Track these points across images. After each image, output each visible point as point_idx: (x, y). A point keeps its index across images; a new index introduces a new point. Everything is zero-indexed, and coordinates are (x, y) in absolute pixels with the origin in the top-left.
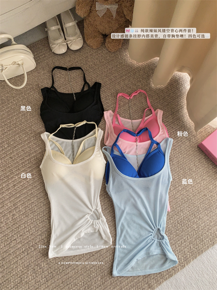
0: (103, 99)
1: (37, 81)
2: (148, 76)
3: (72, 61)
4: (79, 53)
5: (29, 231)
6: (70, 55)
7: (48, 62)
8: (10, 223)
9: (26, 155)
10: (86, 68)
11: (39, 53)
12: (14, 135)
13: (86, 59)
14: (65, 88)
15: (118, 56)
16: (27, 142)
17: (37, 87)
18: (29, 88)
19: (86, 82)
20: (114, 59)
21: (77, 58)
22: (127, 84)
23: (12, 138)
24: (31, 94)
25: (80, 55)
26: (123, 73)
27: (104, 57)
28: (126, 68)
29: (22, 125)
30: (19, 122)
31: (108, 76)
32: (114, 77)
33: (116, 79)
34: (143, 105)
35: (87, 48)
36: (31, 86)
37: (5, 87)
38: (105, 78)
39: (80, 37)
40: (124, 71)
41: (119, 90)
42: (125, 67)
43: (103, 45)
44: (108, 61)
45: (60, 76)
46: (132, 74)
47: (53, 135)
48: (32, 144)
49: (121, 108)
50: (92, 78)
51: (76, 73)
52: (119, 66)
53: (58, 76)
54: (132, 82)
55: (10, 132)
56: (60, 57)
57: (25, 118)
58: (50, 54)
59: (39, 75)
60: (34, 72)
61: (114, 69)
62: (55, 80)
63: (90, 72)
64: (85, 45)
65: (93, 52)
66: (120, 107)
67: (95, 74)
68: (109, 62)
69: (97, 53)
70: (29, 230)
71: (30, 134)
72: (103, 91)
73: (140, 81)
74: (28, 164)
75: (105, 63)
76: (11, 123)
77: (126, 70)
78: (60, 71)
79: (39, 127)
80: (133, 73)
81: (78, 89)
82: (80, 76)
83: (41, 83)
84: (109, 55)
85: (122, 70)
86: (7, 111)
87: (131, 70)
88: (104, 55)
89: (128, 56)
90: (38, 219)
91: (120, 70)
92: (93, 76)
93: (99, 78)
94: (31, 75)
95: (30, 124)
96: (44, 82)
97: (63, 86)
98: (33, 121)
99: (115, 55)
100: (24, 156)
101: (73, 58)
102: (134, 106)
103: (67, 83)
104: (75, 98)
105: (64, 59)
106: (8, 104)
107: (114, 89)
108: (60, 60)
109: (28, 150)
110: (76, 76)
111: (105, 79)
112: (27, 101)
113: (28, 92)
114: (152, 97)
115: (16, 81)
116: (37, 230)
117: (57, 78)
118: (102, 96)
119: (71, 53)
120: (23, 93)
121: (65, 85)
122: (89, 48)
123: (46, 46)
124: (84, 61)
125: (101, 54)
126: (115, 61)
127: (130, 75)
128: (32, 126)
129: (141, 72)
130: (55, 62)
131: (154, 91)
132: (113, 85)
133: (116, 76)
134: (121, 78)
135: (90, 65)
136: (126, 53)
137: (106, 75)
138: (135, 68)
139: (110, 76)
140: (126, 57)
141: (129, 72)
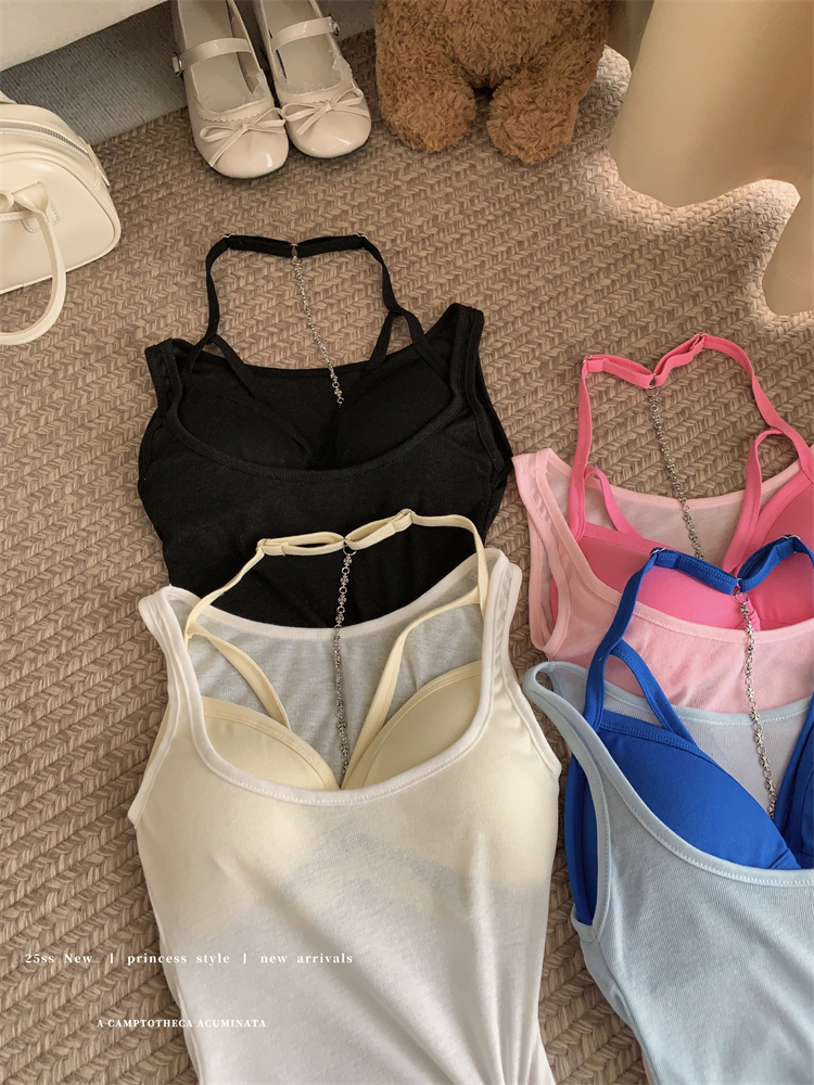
0: (501, 390)
1: (126, 312)
2: (733, 273)
3: (316, 211)
4: (351, 174)
6: (304, 186)
7: (187, 219)
9: (42, 738)
10: (394, 241)
11: (141, 180)
13: (387, 199)
14: (282, 345)
15: (557, 185)
16: (52, 654)
17: (123, 342)
18: (80, 351)
19: (394, 311)
20: (538, 197)
21: (344, 197)
22: (624, 312)
24: (88, 380)
25: (357, 182)
26: (595, 261)
27: (485, 191)
28: (606, 234)
29: (29, 554)
30: (14, 535)
31: (515, 278)
32: (550, 281)
33: (561, 289)
34: (733, 419)
35: (390, 151)
36: (90, 341)
38: (498, 286)
39: (355, 96)
40: (600, 249)
41: (581, 343)
42: (599, 231)
43: (474, 138)
44: (507, 209)
45: (252, 284)
46: (641, 261)
47: (213, 604)
48: (85, 662)
49: (610, 439)
50: (430, 291)
51: (339, 268)
52: (568, 230)
53: (242, 283)
54: (651, 303)
56: (250, 195)
57: (49, 511)
58: (199, 180)
59: (136, 282)
60: (107, 268)
61: (544, 244)
62: (227, 305)
63: (414, 263)
64: (380, 138)
65: (423, 171)
66: (601, 432)
67: (443, 271)
68: (514, 209)
69: (446, 171)
71: (73, 605)
72: (492, 354)
73: (695, 297)
74: (53, 796)
75: (492, 218)
77: (607, 247)
78: (254, 259)
79: (128, 558)
80: (650, 257)
81: (353, 348)
82: (360, 283)
83: (147, 322)
84: (511, 179)
85: (587, 246)
87: (636, 247)
88: (481, 183)
89: (614, 178)
91: (578, 248)
92: (431, 278)
93: (463, 288)
94: (91, 286)
95: (74, 546)
96: (165, 317)
97: (272, 334)
98: (98, 528)
99: (540, 179)
100: (28, 746)
101: (319, 198)
102: (680, 424)
103: (291, 320)
104: (338, 392)
105: (270, 206)
107: (557, 341)
108: (248, 211)
109: (56, 705)
110: (338, 281)
111: (498, 291)
112: (66, 415)
113: (71, 371)
114: (777, 373)
117: (234, 295)
118: (492, 378)
119: (308, 177)
120: (41, 379)
121: (282, 330)
122: (401, 150)
123: (176, 149)
124: (379, 212)
125: (467, 176)
126: (546, 207)
127: (634, 266)
128: (90, 554)
129: (690, 251)
130: (224, 219)
131: (783, 345)
132: (548, 322)
133: (561, 276)
134: (587, 284)
135: (411, 231)
136: (600, 170)
137: (504, 271)
138: (657, 236)
139: (528, 276)
140: (599, 189)
141: (625, 256)
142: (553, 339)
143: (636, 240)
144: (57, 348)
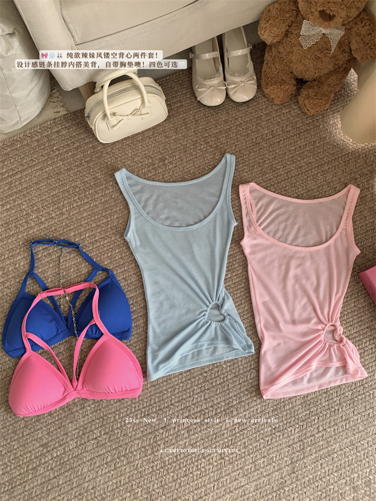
1: (163, 152)
2: (372, 172)
3: (231, 121)
5: (122, 429)
6: (228, 110)
7: (186, 117)
8: (89, 408)
10: (256, 138)
12: (111, 248)
13: (257, 120)
15: (319, 125)
18: (147, 164)
20: (311, 129)
21: (242, 117)
22: (330, 181)
23: (108, 253)
24: (149, 175)
25: (247, 111)
26: (325, 159)
27: (292, 123)
28: (331, 149)
31: (296, 161)
32: (307, 164)
33: (310, 168)
36: (150, 161)
37: (104, 155)
38: (289, 163)
39: (253, 79)
40: (328, 154)
42: (329, 147)
43: (293, 99)
44: (298, 132)
45: (206, 148)
46: (341, 162)
50: (265, 161)
51: (236, 146)
52: (318, 145)
55: (105, 242)
56: (209, 111)
58: (192, 102)
59: (167, 140)
60: (157, 133)
61: (308, 149)
63: (261, 149)
64: (259, 93)
65: (272, 110)
67: (271, 154)
68: (301, 132)
69: (280, 112)
70: (122, 426)
75: (292, 135)
76: (108, 224)
80: (344, 160)
83: (169, 157)
84: (302, 119)
85: (323, 152)
86: (103, 201)
87: (340, 155)
88: (292, 119)
89: (339, 126)
90: (140, 410)
91: (320, 152)
92: (266, 156)
94: (152, 139)
96: (175, 156)
99: (313, 121)
101: (233, 116)
105: (216, 117)
106: (105, 188)
108: (207, 117)
111: (289, 165)
113: (144, 171)
115: (124, 147)
116: (135, 429)
117: (199, 151)
119: (230, 106)
122: (265, 100)
123: (185, 86)
124: (253, 125)
125: (287, 115)
126: (313, 134)
127: (338, 163)
129: (359, 161)
130: (199, 119)
132: (303, 180)
133: (311, 163)
134: (320, 167)
135: (263, 135)
136: (336, 120)
137: (292, 157)
138: (349, 153)
139: (300, 161)
140: (333, 129)
141: (336, 159)
142: (303, 187)
143: (342, 153)
144: (140, 162)
